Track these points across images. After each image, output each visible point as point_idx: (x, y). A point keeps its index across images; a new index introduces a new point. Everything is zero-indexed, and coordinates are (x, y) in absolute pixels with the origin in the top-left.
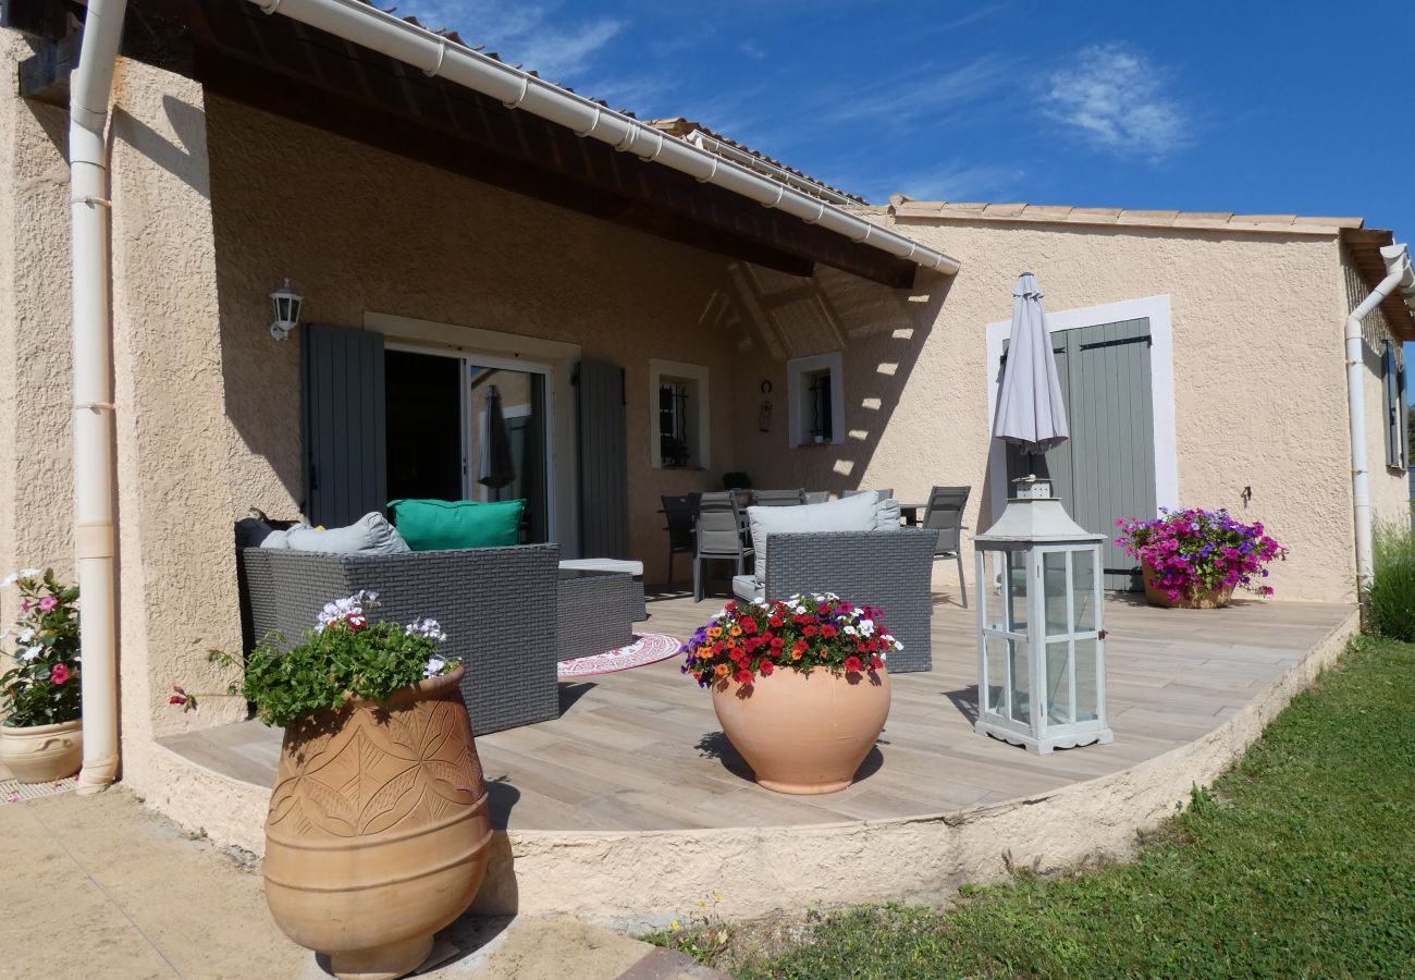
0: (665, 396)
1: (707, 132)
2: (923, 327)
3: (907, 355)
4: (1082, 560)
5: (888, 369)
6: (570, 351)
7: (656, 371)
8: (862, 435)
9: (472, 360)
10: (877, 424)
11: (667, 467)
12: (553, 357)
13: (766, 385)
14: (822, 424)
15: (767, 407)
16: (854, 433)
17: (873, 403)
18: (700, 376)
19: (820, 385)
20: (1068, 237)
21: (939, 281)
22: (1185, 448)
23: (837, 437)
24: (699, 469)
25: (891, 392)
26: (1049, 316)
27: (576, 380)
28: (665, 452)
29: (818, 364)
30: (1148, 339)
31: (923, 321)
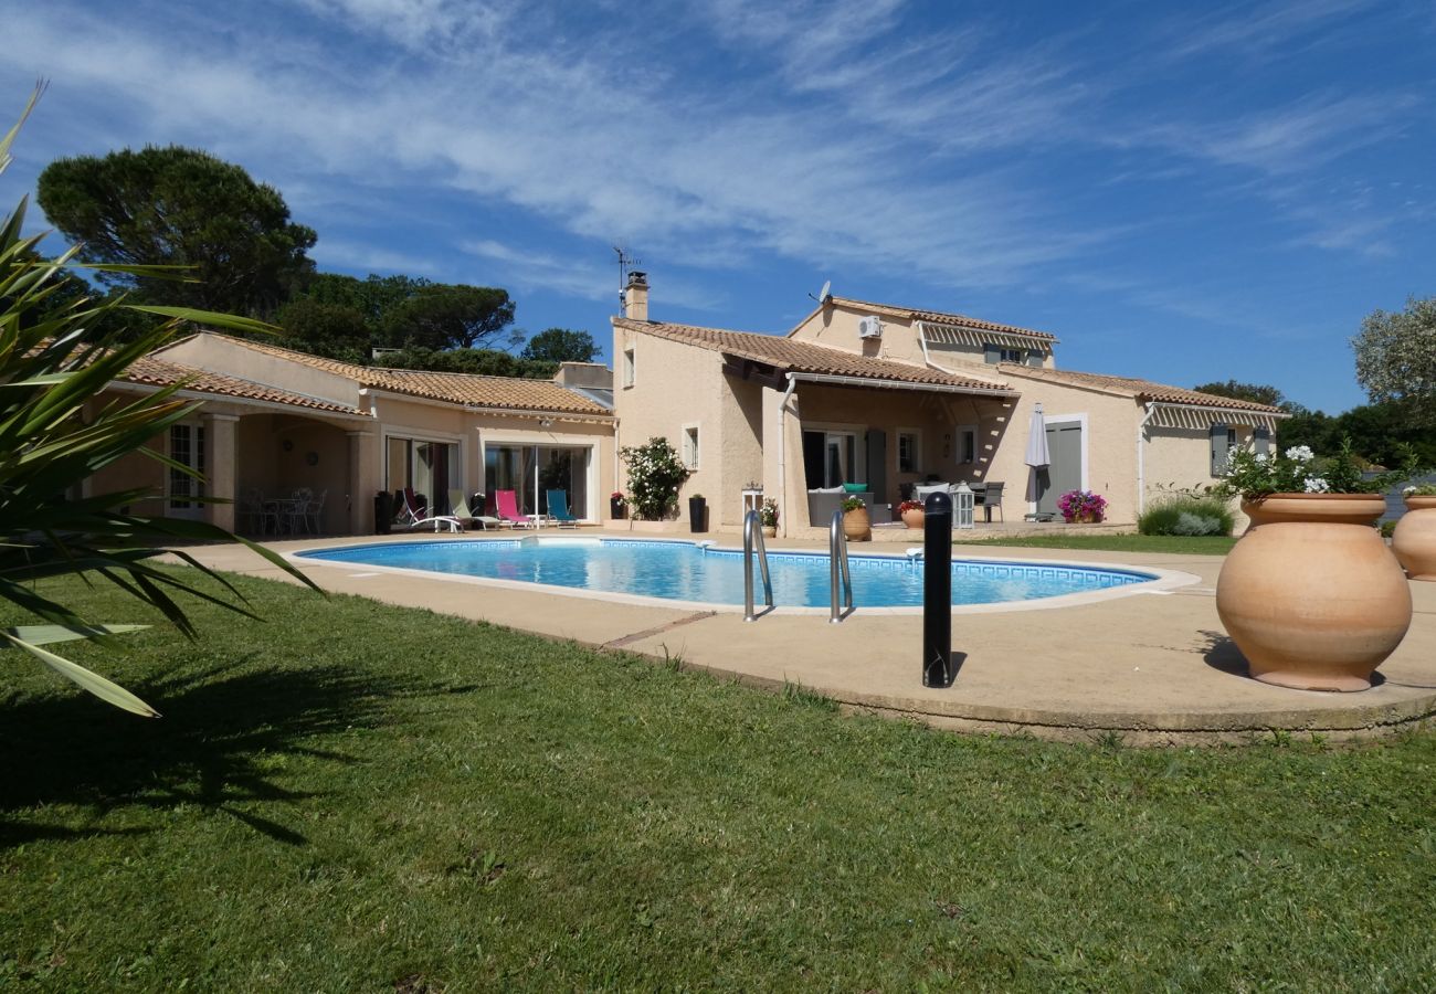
0: (903, 441)
1: (924, 319)
2: (1008, 419)
3: (1002, 428)
4: (970, 497)
5: (995, 433)
6: (863, 427)
7: (900, 432)
8: (985, 460)
9: (829, 433)
10: (990, 455)
11: (902, 471)
12: (857, 430)
13: (947, 436)
14: (969, 455)
15: (947, 446)
16: (982, 459)
17: (989, 447)
18: (918, 433)
19: (969, 437)
20: (1057, 387)
21: (1014, 400)
22: (1090, 469)
23: (975, 461)
24: (916, 472)
25: (996, 442)
26: (1045, 418)
27: (867, 438)
28: (902, 465)
29: (968, 429)
30: (1080, 429)
31: (1008, 414)
